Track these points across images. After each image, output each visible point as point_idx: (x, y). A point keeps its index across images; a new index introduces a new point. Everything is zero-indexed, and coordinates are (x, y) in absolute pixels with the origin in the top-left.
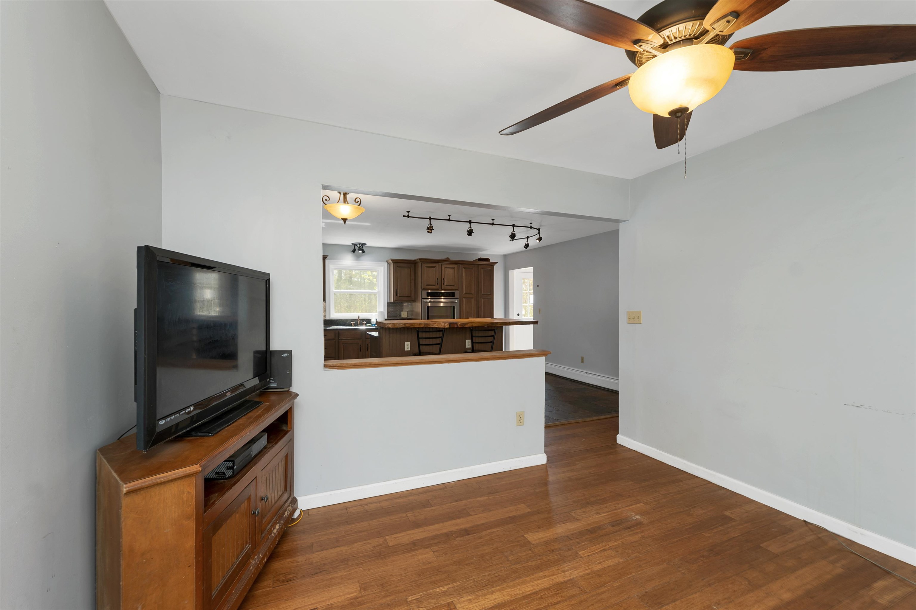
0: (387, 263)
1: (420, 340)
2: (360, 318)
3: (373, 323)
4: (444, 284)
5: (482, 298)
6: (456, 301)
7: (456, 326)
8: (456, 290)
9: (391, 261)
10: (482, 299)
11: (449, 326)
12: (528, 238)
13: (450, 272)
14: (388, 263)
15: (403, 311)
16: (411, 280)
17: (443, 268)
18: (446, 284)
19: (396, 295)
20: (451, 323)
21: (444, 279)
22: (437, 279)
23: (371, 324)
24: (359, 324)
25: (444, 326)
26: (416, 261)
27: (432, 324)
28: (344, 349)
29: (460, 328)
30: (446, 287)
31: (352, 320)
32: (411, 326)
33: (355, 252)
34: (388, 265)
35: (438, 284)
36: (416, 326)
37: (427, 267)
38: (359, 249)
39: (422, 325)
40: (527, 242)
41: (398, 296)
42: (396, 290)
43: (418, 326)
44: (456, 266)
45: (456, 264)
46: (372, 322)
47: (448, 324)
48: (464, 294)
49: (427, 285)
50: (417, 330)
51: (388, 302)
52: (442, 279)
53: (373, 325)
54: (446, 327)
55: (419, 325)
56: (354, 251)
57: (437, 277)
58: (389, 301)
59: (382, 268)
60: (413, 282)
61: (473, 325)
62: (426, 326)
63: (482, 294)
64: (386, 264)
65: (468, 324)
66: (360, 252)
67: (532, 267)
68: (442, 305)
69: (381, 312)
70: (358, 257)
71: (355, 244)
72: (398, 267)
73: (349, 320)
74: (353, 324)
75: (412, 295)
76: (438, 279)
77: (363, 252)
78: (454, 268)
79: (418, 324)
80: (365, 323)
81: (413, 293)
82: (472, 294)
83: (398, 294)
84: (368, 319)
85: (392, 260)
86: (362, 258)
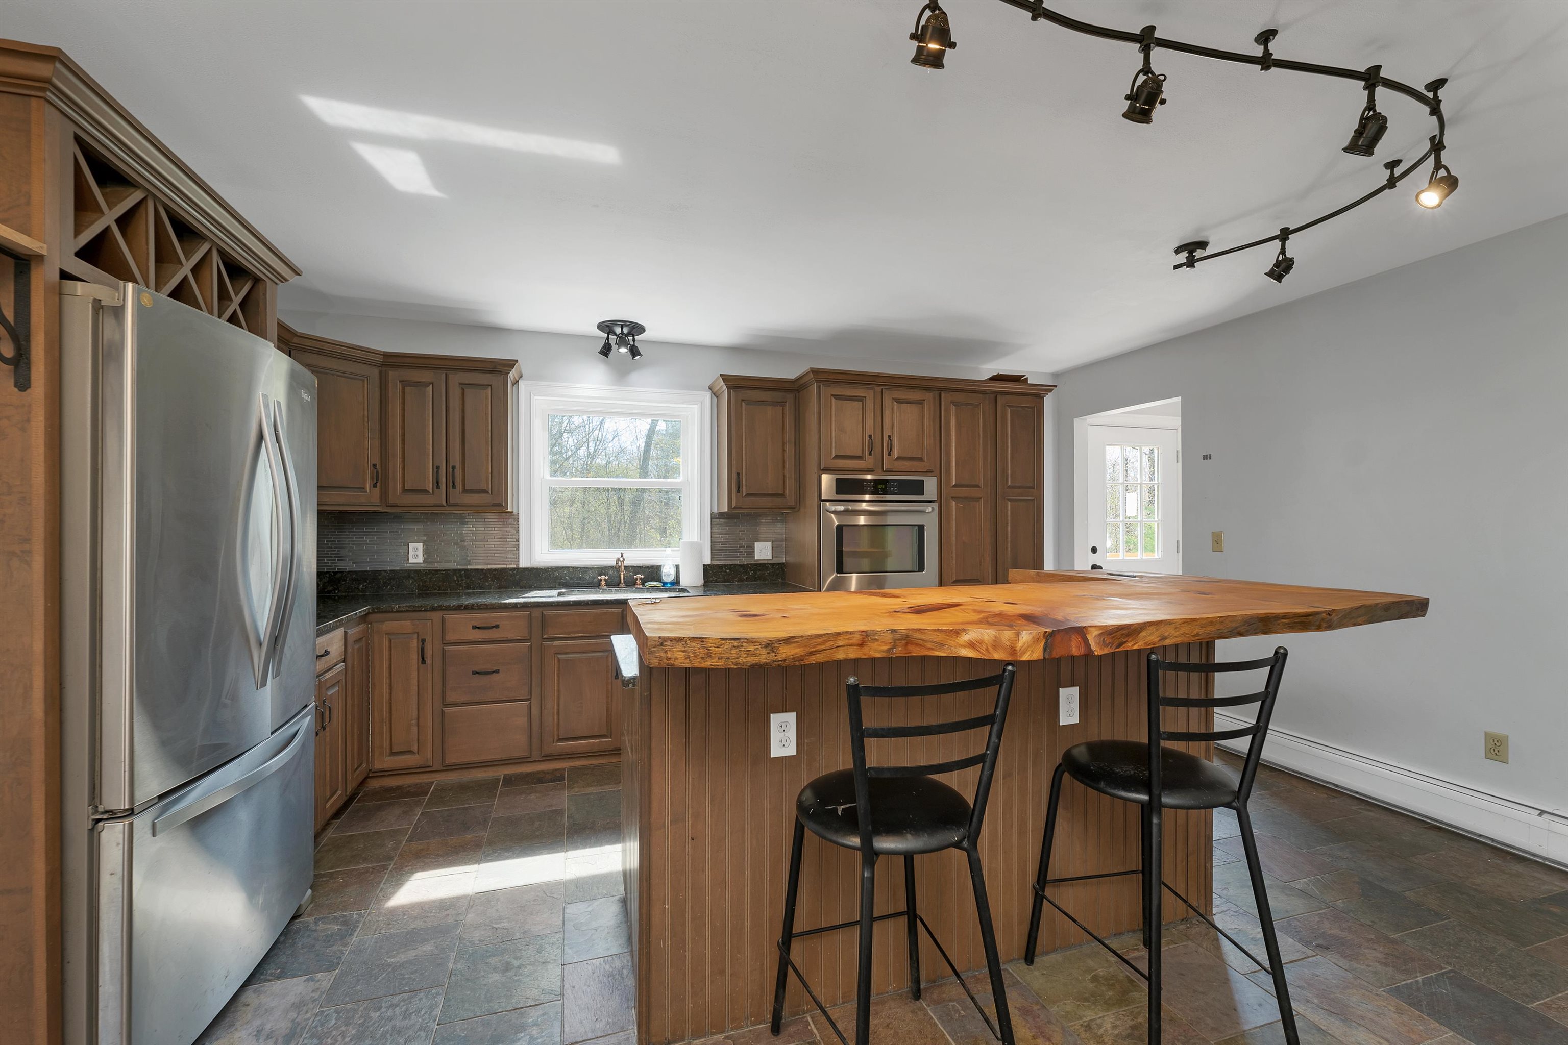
0: (712, 392)
1: (871, 744)
2: (626, 563)
3: (665, 580)
4: (889, 454)
5: (1009, 500)
6: (929, 509)
7: (1076, 649)
8: (929, 472)
9: (723, 383)
10: (1009, 503)
11: (1045, 649)
12: (1284, 235)
13: (910, 413)
14: (716, 394)
15: (758, 540)
16: (784, 444)
17: (887, 401)
18: (896, 454)
19: (738, 491)
20: (1052, 634)
21: (889, 437)
22: (867, 438)
23: (659, 580)
24: (622, 581)
25: (1013, 650)
26: (802, 381)
27: (939, 638)
28: (559, 670)
29: (1100, 657)
30: (896, 463)
31: (602, 570)
32: (811, 654)
33: (611, 355)
34: (715, 399)
35: (870, 454)
36: (841, 655)
37: (838, 397)
38: (622, 341)
39: (874, 645)
40: (1283, 252)
41: (744, 494)
42: (738, 474)
43: (853, 654)
44: (929, 396)
45: (928, 389)
46: (663, 575)
47: (1036, 640)
48: (954, 486)
49: (837, 457)
50: (852, 680)
51: (712, 513)
52: (886, 439)
53: (665, 584)
54: (1025, 658)
55: (862, 644)
56: (606, 350)
57: (869, 431)
58: (716, 511)
59: (696, 408)
60: (790, 449)
61: (1164, 638)
62: (899, 652)
63: (1009, 487)
64: (708, 395)
65: (1143, 634)
66: (623, 350)
67: (1178, 399)
68: (862, 520)
69: (692, 544)
70: (621, 374)
71: (607, 327)
72: (743, 400)
73: (592, 568)
74: (603, 583)
75: (787, 492)
76: (870, 436)
77: (634, 352)
78: (920, 402)
79: (857, 638)
80: (641, 579)
81: (790, 483)
82: (978, 486)
83: (744, 490)
84: (652, 567)
85: (725, 378)
86: (634, 377)
